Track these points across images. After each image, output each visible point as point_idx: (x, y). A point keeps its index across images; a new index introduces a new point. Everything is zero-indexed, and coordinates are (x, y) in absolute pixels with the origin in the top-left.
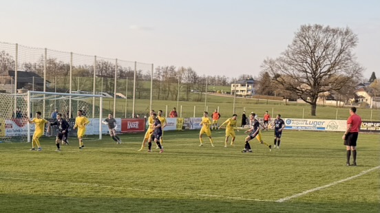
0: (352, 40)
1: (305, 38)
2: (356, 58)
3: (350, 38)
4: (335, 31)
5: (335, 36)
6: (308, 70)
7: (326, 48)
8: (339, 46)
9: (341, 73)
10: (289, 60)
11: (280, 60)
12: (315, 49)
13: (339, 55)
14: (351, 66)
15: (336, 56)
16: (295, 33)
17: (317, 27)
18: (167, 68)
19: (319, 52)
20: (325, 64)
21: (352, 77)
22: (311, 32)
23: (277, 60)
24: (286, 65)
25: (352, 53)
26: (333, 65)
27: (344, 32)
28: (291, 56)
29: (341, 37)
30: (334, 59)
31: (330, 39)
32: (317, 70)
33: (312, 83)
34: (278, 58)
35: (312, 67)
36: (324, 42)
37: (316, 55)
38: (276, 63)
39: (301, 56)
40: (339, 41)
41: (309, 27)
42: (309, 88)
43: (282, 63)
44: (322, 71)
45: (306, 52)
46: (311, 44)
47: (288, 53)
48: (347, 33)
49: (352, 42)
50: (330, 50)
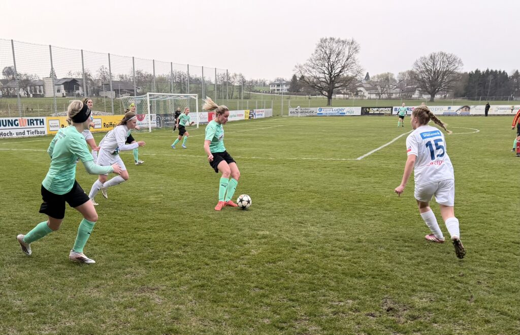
0: (356, 48)
1: (323, 48)
2: (359, 62)
3: (354, 47)
4: (344, 42)
5: (345, 45)
6: (326, 72)
7: (338, 55)
8: (347, 54)
9: (348, 73)
10: (313, 65)
11: (306, 65)
12: (330, 56)
13: (347, 60)
14: (355, 68)
15: (345, 60)
16: (316, 44)
17: (331, 39)
18: (224, 74)
19: (333, 59)
20: (337, 67)
21: (356, 76)
22: (327, 43)
23: (304, 65)
24: (311, 69)
25: (356, 58)
26: (343, 67)
27: (350, 42)
28: (314, 62)
29: (348, 47)
30: (343, 63)
31: (340, 48)
32: (332, 72)
33: (329, 81)
34: (305, 63)
35: (328, 69)
36: (337, 50)
37: (331, 60)
38: (304, 67)
39: (321, 62)
40: (347, 49)
41: (326, 39)
42: (327, 85)
43: (308, 67)
44: (336, 72)
45: (324, 58)
46: (327, 52)
47: (311, 60)
48: (352, 43)
49: (356, 50)
50: (341, 57)
